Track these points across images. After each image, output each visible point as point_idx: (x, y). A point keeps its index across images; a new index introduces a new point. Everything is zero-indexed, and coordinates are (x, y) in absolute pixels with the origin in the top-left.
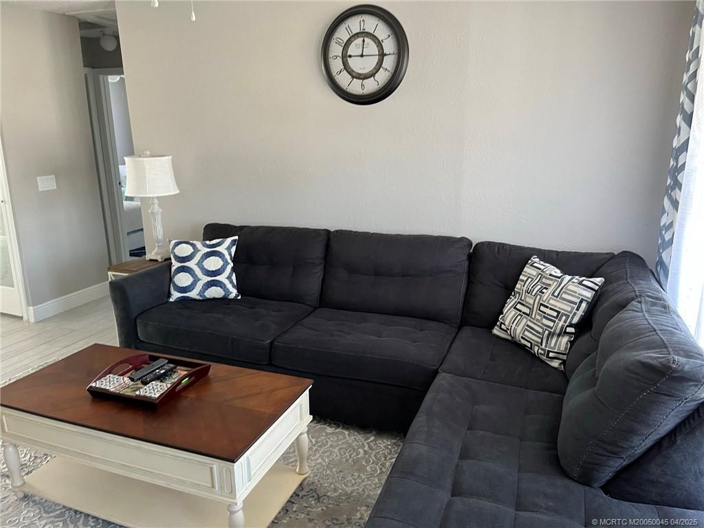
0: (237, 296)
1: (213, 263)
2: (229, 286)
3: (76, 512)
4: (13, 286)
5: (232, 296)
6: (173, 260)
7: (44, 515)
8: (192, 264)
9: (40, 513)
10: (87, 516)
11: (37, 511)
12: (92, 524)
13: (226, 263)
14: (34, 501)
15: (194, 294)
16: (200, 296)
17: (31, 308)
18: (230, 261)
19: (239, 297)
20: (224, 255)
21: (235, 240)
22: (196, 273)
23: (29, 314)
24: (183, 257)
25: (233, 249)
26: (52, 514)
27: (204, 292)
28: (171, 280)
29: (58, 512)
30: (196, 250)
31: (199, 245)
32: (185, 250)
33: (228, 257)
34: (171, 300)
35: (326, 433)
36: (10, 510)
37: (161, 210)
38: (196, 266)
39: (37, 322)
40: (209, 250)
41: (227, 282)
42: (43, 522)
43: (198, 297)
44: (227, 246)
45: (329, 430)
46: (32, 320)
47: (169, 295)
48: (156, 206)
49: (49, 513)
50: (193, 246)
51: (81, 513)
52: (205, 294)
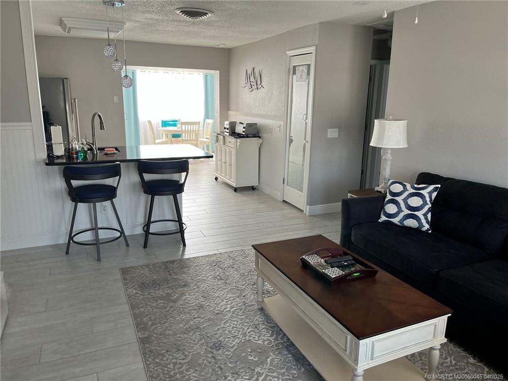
0: (428, 230)
1: (415, 202)
2: (424, 221)
3: (280, 329)
4: (302, 192)
5: (424, 229)
6: (388, 194)
7: (265, 323)
8: (399, 199)
9: (264, 321)
10: (285, 334)
11: (263, 319)
12: (285, 340)
13: (425, 203)
14: (264, 313)
15: (396, 220)
16: (400, 223)
17: (308, 206)
18: (428, 202)
19: (430, 232)
20: (425, 197)
21: (437, 188)
22: (401, 206)
23: (307, 209)
24: (394, 193)
25: (434, 195)
26: (269, 325)
27: (404, 221)
28: (383, 207)
29: (272, 325)
30: (405, 189)
31: (408, 186)
32: (397, 188)
33: (428, 199)
34: (379, 221)
35: (468, 361)
36: (253, 312)
37: (391, 158)
38: (402, 201)
39: (310, 216)
40: (415, 191)
41: (422, 218)
42: (263, 327)
43: (399, 224)
44: (429, 191)
45: (471, 360)
46: (307, 214)
47: (379, 217)
48: (389, 155)
49: (268, 323)
50: (404, 186)
51: (282, 331)
52: (404, 222)
